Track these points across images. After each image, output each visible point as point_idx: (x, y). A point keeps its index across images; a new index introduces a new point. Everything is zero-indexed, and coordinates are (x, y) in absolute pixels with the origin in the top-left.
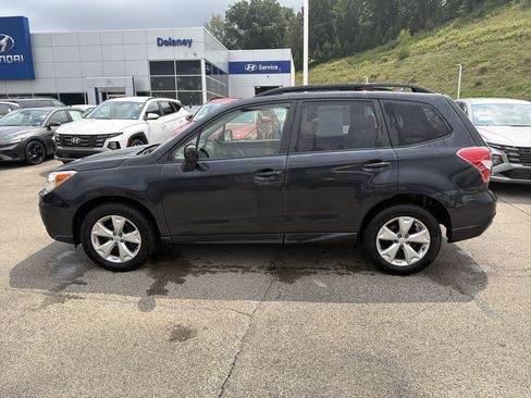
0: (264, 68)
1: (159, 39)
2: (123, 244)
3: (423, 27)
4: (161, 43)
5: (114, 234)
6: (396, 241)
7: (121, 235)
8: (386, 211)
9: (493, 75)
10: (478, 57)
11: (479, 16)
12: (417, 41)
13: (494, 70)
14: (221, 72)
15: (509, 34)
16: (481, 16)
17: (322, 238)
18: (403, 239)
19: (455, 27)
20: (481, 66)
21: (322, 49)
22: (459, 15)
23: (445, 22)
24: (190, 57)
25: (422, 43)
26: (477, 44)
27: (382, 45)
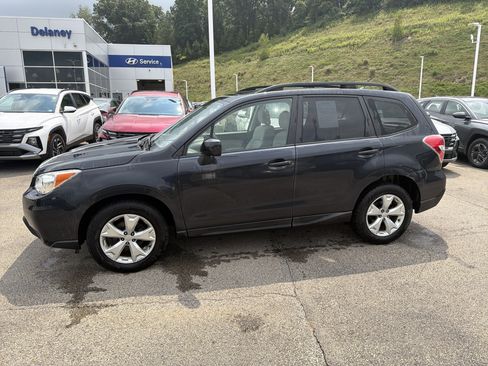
0: (145, 62)
1: (33, 28)
2: (135, 244)
3: (277, 33)
4: (36, 32)
5: (126, 234)
6: (380, 216)
7: (132, 234)
8: (374, 190)
9: (336, 76)
10: (323, 61)
11: (320, 27)
12: (274, 45)
13: (336, 71)
14: (102, 65)
15: (345, 43)
16: (322, 26)
17: (325, 218)
18: (384, 214)
19: (303, 35)
20: (326, 68)
21: (191, 47)
22: (305, 25)
23: (294, 29)
24: (70, 48)
25: (278, 46)
26: (322, 49)
27: (245, 46)
